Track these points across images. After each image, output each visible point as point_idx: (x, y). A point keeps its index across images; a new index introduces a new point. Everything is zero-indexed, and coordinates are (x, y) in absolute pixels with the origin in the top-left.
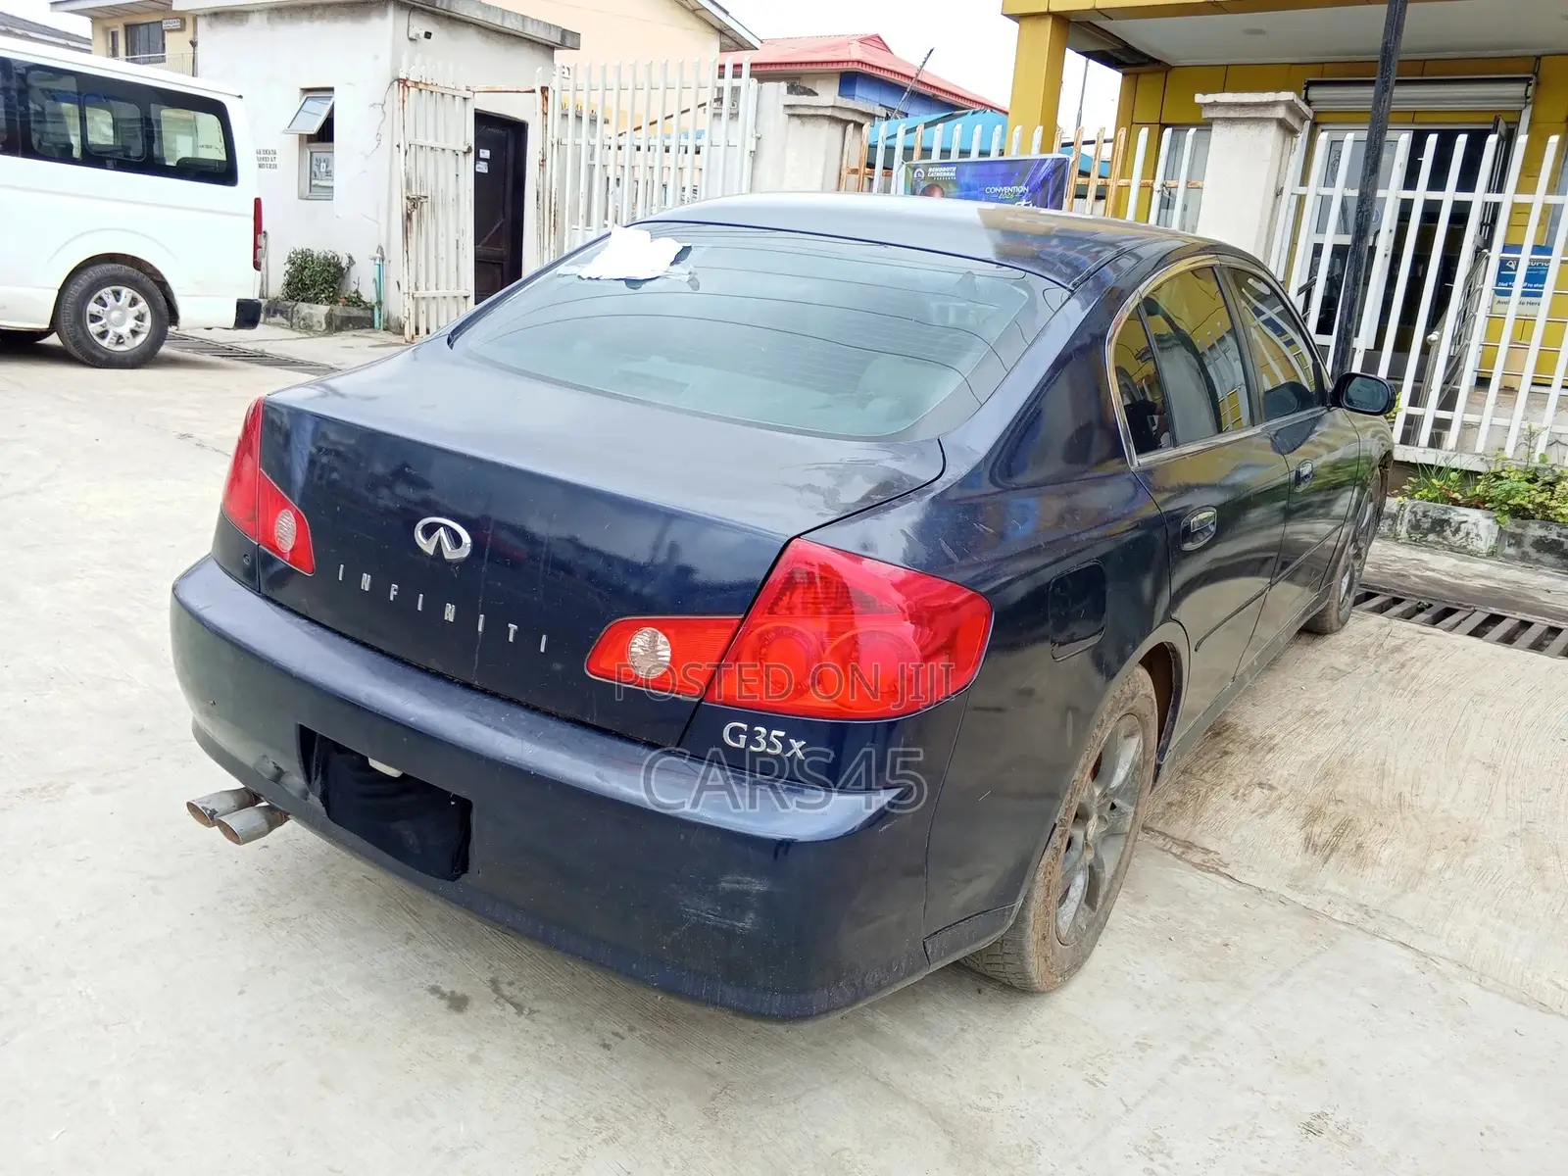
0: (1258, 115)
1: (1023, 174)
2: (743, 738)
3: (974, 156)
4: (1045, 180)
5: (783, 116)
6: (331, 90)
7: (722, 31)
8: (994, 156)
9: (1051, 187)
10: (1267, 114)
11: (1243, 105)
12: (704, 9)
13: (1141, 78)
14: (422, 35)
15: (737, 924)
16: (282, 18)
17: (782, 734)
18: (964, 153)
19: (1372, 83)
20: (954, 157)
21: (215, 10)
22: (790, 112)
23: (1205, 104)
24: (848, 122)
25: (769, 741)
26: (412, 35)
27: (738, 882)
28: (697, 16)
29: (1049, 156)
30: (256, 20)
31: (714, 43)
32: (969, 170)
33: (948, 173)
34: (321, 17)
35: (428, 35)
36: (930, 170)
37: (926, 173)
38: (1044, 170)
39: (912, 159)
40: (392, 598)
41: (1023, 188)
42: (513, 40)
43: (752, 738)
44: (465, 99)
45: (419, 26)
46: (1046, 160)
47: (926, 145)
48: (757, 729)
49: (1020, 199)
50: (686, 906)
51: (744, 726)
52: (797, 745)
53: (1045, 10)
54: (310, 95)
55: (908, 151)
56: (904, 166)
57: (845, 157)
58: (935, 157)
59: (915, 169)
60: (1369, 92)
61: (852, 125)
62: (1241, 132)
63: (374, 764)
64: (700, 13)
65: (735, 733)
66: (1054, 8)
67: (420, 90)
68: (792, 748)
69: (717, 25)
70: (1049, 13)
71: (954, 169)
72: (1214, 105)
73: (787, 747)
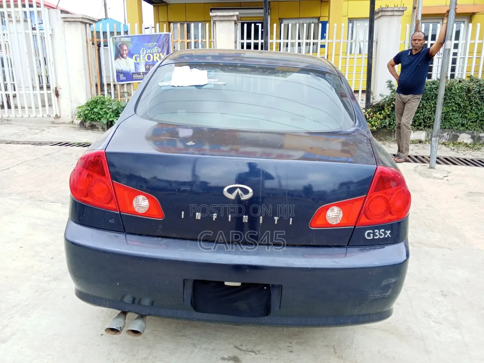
0: (229, 19)
1: (155, 39)
2: (372, 235)
3: (137, 34)
5: (61, 21)
8: (144, 34)
10: (232, 19)
11: (224, 16)
13: (159, 7)
15: (386, 294)
17: (383, 230)
19: (262, 8)
22: (65, 20)
23: (213, 16)
24: (87, 23)
25: (380, 234)
27: (387, 281)
32: (135, 39)
33: (128, 39)
37: (120, 40)
38: (162, 38)
39: (114, 36)
40: (214, 219)
41: (156, 44)
43: (374, 234)
46: (162, 34)
47: (118, 30)
48: (376, 231)
49: (155, 47)
50: (370, 294)
51: (371, 231)
52: (388, 232)
55: (112, 33)
56: (111, 38)
57: (88, 36)
58: (122, 34)
59: (116, 39)
60: (262, 11)
62: (224, 24)
63: (227, 283)
65: (369, 235)
68: (387, 234)
71: (130, 38)
72: (216, 16)
73: (385, 234)
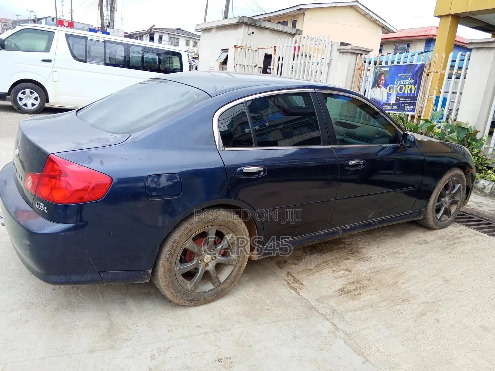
0: (488, 46)
1: (410, 70)
3: (395, 64)
4: (417, 71)
6: (228, 49)
7: (383, 27)
8: (402, 63)
9: (419, 73)
10: (491, 46)
11: (482, 43)
12: (377, 20)
14: (251, 33)
16: (219, 30)
18: (392, 62)
20: (389, 64)
21: (204, 29)
22: (339, 51)
23: (469, 43)
24: (358, 54)
26: (249, 33)
28: (375, 23)
29: (419, 63)
30: (213, 31)
31: (381, 31)
32: (393, 69)
33: (387, 69)
34: (228, 29)
35: (253, 33)
36: (381, 68)
37: (380, 69)
38: (417, 68)
39: (376, 65)
41: (410, 74)
42: (281, 33)
44: (256, 51)
45: (251, 30)
46: (417, 64)
47: (381, 60)
49: (409, 78)
53: (448, 13)
54: (224, 51)
56: (374, 67)
57: (356, 65)
58: (383, 64)
61: (360, 55)
62: (481, 52)
64: (377, 22)
66: (452, 13)
67: (241, 48)
69: (382, 25)
70: (450, 15)
71: (389, 68)
72: (472, 43)
